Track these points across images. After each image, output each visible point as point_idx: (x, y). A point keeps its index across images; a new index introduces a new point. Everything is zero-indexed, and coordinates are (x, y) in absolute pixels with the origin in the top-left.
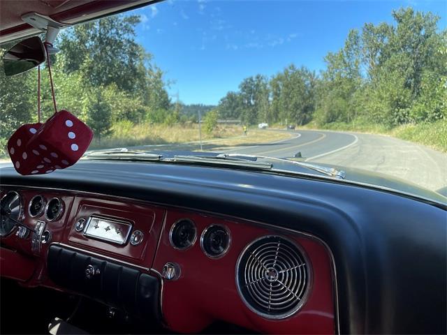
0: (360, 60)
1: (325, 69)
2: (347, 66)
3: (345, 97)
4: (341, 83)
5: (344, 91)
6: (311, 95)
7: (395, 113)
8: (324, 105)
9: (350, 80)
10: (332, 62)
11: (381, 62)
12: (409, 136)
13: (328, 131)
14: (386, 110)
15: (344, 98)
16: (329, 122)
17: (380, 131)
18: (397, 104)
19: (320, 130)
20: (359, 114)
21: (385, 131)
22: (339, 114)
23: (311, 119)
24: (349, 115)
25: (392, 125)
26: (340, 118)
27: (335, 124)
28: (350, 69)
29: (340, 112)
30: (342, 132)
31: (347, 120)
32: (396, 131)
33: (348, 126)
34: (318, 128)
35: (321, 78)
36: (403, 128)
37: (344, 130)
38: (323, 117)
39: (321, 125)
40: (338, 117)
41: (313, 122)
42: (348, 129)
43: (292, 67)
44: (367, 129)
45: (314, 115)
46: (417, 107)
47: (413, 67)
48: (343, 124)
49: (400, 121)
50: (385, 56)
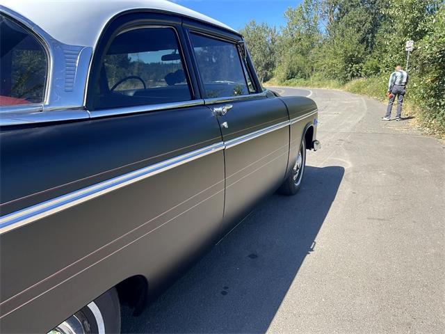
0: (319, 16)
1: (285, 25)
2: (306, 22)
3: (304, 53)
4: (300, 39)
5: (304, 48)
6: (272, 52)
7: (349, 69)
8: (284, 62)
9: (309, 37)
10: (292, 18)
11: (339, 19)
12: (358, 90)
13: (287, 87)
14: (341, 66)
15: (303, 55)
16: (288, 78)
17: (334, 87)
18: (351, 60)
19: (281, 87)
20: (317, 71)
21: (339, 86)
22: (298, 71)
23: (272, 76)
24: (307, 71)
25: (346, 80)
26: (299, 74)
27: (294, 81)
28: (309, 26)
29: (299, 69)
30: (301, 88)
31: (305, 77)
32: (348, 85)
33: (306, 82)
34: (279, 85)
35: (281, 34)
36: (354, 82)
37: (303, 86)
38: (283, 74)
39: (282, 82)
40: (297, 74)
41: (274, 79)
42: (306, 85)
43: (253, 24)
44: (323, 85)
45: (275, 72)
46: (370, 62)
47: (371, 22)
48: (302, 80)
49: (353, 76)
50: (344, 12)
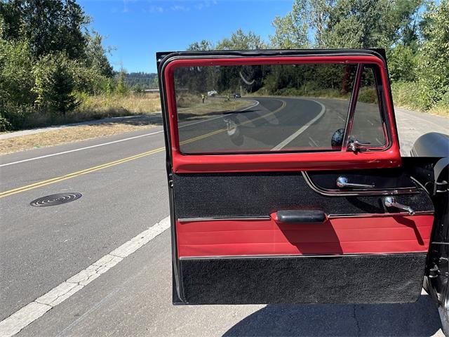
0: (308, 25)
1: (274, 35)
2: (296, 31)
8: (274, 71)
10: (280, 27)
11: (330, 27)
13: (280, 97)
16: (280, 87)
17: (334, 96)
19: (272, 96)
20: (308, 80)
21: (341, 95)
22: (289, 81)
23: (263, 85)
24: (298, 80)
26: (290, 84)
27: (287, 90)
28: (298, 34)
29: (291, 77)
30: (294, 97)
31: (297, 86)
33: (300, 91)
34: (270, 94)
37: (297, 95)
38: (274, 83)
39: (273, 91)
40: (288, 83)
41: (263, 88)
42: (300, 95)
43: (240, 32)
44: (320, 94)
45: (264, 81)
47: (363, 31)
48: (294, 90)
50: (335, 20)
